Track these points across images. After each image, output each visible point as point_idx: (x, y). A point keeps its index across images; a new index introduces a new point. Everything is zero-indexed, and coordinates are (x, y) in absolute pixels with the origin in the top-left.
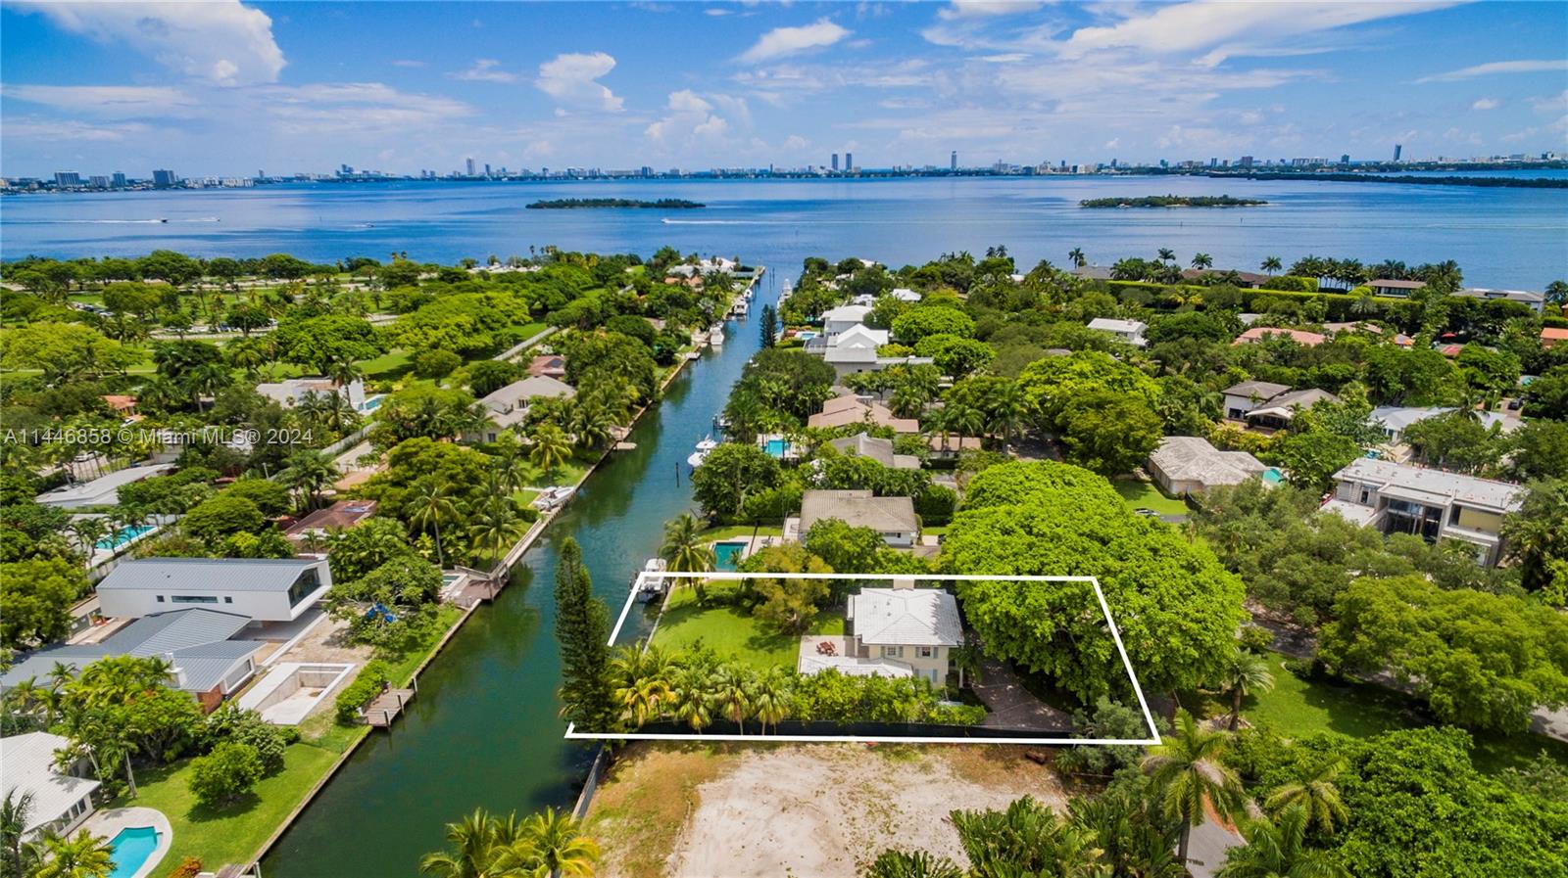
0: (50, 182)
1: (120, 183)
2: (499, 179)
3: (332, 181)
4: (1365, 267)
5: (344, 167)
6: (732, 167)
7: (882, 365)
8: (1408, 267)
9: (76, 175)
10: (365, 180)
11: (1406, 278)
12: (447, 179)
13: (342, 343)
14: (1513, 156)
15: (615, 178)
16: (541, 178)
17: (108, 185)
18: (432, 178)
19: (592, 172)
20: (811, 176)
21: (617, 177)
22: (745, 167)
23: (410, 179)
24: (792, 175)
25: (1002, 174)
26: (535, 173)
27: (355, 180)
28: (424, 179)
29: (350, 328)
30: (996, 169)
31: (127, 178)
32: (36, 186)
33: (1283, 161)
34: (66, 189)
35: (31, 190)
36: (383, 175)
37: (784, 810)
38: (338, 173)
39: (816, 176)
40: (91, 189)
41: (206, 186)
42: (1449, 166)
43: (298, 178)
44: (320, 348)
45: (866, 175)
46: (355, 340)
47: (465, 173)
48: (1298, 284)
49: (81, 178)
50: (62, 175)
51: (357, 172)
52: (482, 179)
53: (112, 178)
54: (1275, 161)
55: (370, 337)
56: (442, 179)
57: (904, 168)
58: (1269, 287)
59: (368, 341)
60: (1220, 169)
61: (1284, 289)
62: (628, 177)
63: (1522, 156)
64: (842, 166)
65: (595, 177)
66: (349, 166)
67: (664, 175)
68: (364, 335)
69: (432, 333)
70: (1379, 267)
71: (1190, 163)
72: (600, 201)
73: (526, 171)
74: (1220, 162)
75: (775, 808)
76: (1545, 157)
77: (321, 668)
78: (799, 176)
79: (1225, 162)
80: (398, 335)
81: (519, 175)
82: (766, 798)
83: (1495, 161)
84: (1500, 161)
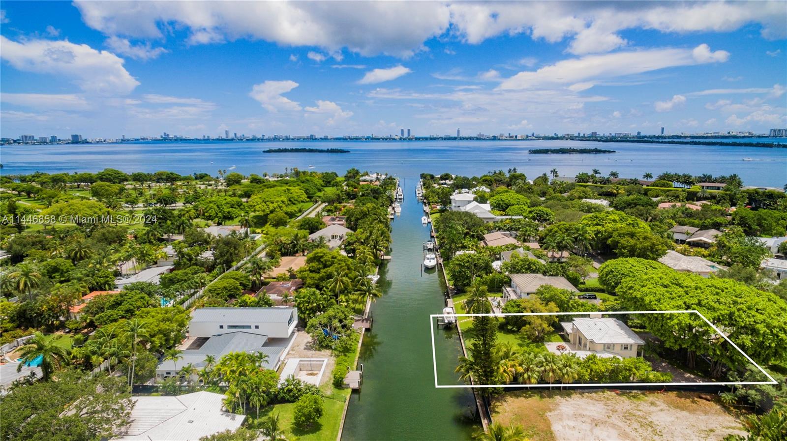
0: (18, 140)
1: (54, 140)
2: (242, 140)
3: (159, 140)
4: (693, 177)
5: (165, 133)
6: (354, 135)
7: (499, 219)
8: (713, 177)
9: (33, 136)
10: (176, 140)
11: (713, 182)
12: (216, 140)
13: (230, 209)
14: (715, 133)
15: (298, 139)
16: (262, 140)
17: (48, 141)
18: (208, 139)
19: (286, 137)
20: (391, 139)
21: (299, 139)
22: (360, 135)
23: (197, 139)
24: (383, 139)
25: (482, 139)
26: (259, 137)
27: (171, 140)
28: (204, 140)
29: (233, 203)
30: (478, 137)
31: (58, 138)
32: (12, 142)
33: (610, 134)
34: (27, 143)
35: (10, 144)
36: (184, 138)
37: (596, 425)
38: (162, 136)
39: (394, 139)
40: (40, 143)
41: (98, 142)
42: (687, 137)
43: (142, 139)
44: (220, 212)
45: (418, 139)
46: (235, 208)
47: (224, 137)
48: (668, 184)
49: (35, 138)
50: (26, 137)
51: (171, 136)
52: (233, 140)
53: (50, 138)
54: (607, 134)
55: (242, 207)
56: (213, 140)
57: (435, 136)
58: (653, 186)
59: (241, 209)
60: (582, 137)
61: (661, 187)
62: (304, 139)
63: (718, 133)
64: (406, 135)
65: (288, 139)
66: (167, 133)
67: (321, 138)
68: (239, 206)
69: (271, 205)
70: (700, 177)
71: (568, 135)
72: (299, 149)
73: (254, 136)
74: (582, 135)
75: (591, 424)
76: (729, 133)
77: (310, 361)
78: (386, 139)
79: (584, 134)
80: (255, 206)
81: (251, 138)
82: (584, 419)
83: (706, 135)
84: (709, 135)
